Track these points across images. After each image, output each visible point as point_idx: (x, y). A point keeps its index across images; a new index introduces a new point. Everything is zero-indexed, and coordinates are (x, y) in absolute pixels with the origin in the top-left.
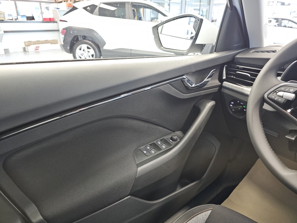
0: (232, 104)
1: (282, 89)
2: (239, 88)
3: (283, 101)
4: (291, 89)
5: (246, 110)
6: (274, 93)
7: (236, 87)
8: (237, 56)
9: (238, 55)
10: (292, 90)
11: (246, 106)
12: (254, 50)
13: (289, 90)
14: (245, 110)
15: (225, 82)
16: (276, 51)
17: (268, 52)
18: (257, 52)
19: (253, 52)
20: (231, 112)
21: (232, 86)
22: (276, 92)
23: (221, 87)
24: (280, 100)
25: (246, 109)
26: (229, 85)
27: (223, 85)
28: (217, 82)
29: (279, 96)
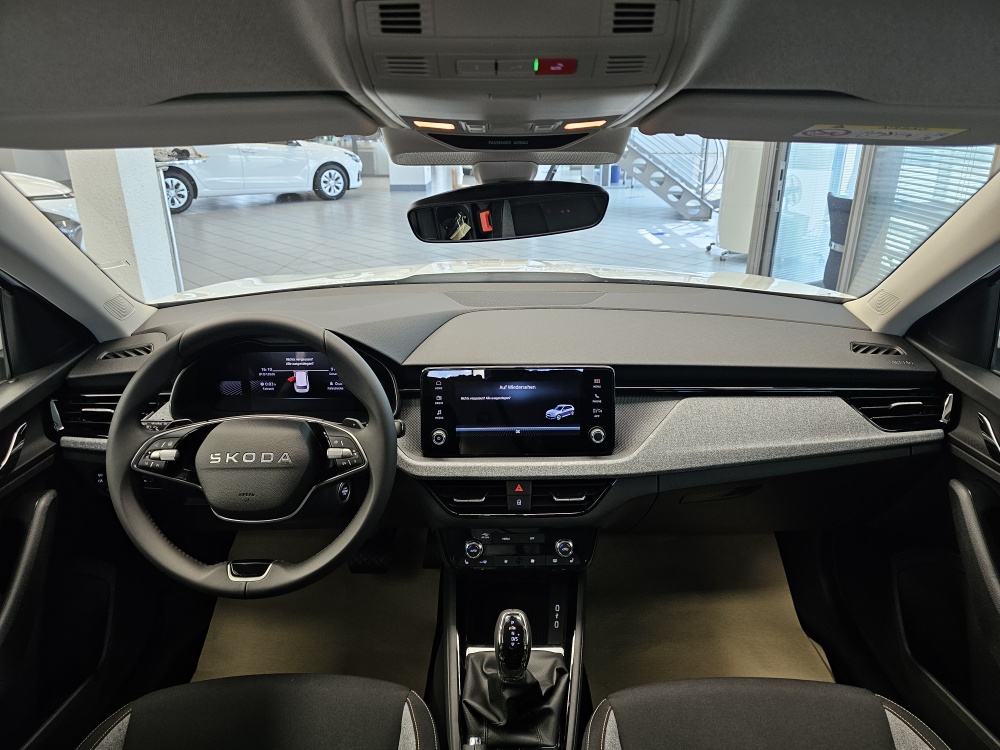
0: (101, 478)
1: (156, 445)
3: (164, 465)
6: (145, 456)
8: (70, 376)
9: (71, 372)
10: (170, 444)
12: (106, 350)
13: (166, 444)
15: (64, 438)
16: (149, 347)
17: (136, 352)
18: (115, 356)
19: (105, 358)
21: (83, 443)
22: (147, 454)
23: (59, 450)
24: (158, 465)
26: (75, 443)
27: (63, 445)
28: (44, 443)
29: (154, 459)
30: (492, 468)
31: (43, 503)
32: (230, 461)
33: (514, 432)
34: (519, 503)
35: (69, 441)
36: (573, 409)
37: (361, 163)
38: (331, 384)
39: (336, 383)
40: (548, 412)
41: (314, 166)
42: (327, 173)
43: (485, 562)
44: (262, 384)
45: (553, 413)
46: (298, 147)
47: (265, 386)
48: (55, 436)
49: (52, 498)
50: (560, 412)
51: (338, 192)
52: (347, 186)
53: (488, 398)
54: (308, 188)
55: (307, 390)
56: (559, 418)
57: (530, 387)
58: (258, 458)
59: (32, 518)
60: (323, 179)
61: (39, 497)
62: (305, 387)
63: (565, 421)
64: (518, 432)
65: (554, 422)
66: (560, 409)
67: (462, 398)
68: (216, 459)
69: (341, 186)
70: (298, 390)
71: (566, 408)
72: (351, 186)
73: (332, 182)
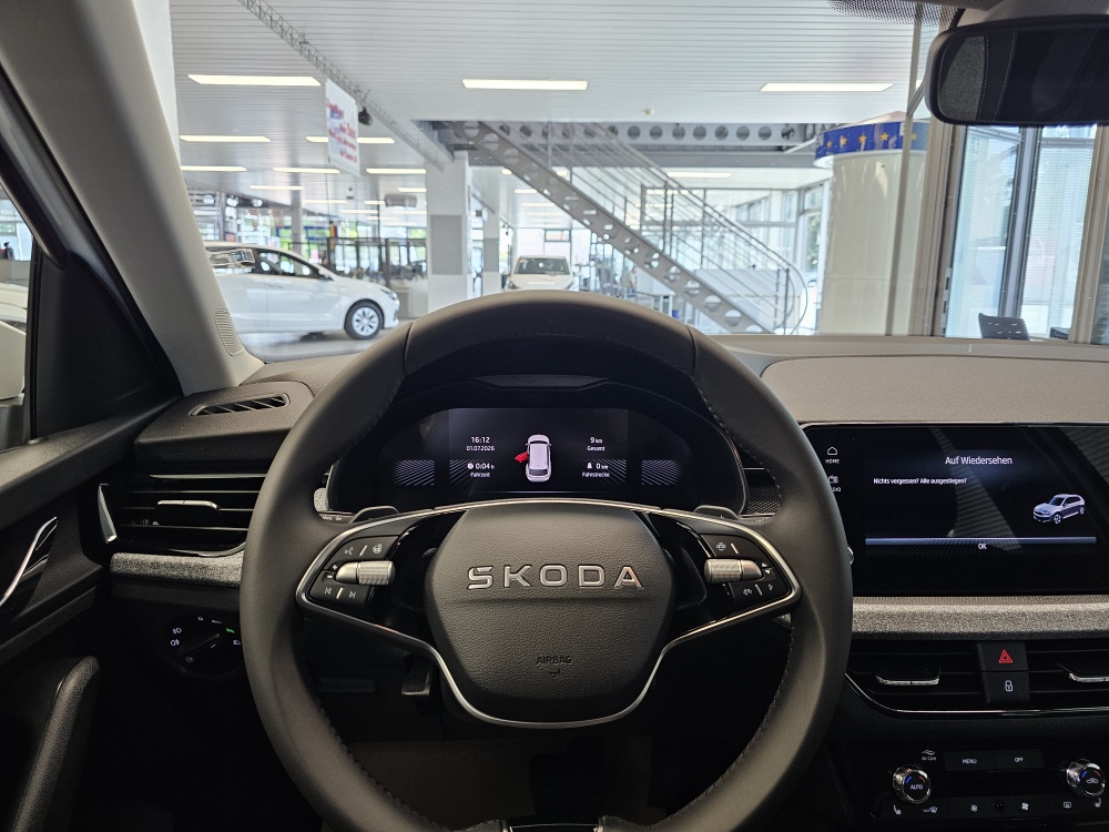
0: (176, 637)
1: (349, 552)
2: (188, 566)
3: (364, 595)
4: (376, 544)
5: (240, 640)
6: (326, 575)
7: (172, 566)
8: (143, 440)
9: (143, 434)
10: (377, 550)
11: (237, 625)
12: (202, 402)
13: (369, 550)
14: (235, 642)
15: (118, 556)
16: (281, 398)
17: (256, 405)
18: (218, 410)
19: (201, 413)
20: (183, 670)
21: (156, 565)
22: (331, 569)
23: (108, 579)
24: (352, 595)
25: (238, 636)
26: (140, 564)
27: (115, 569)
28: (81, 566)
29: (346, 582)
30: (956, 617)
31: (71, 685)
32: (513, 583)
33: (975, 545)
34: (1009, 687)
35: (126, 560)
36: (1082, 502)
37: (398, 302)
38: (590, 466)
39: (598, 466)
40: (1037, 508)
41: (346, 303)
42: (360, 311)
43: (934, 810)
44: (470, 466)
45: (1046, 509)
46: (330, 282)
47: (474, 470)
48: (102, 553)
49: (90, 674)
50: (1059, 508)
51: (371, 331)
52: (381, 325)
53: (925, 481)
54: (338, 326)
55: (546, 478)
56: (1057, 520)
57: (1005, 461)
58: (573, 575)
59: (48, 716)
60: (356, 317)
61: (64, 674)
62: (545, 472)
63: (1068, 525)
64: (983, 546)
65: (1048, 527)
66: (1058, 502)
67: (876, 481)
68: (480, 581)
69: (375, 325)
70: (531, 478)
71: (1069, 501)
72: (387, 325)
73: (365, 321)
